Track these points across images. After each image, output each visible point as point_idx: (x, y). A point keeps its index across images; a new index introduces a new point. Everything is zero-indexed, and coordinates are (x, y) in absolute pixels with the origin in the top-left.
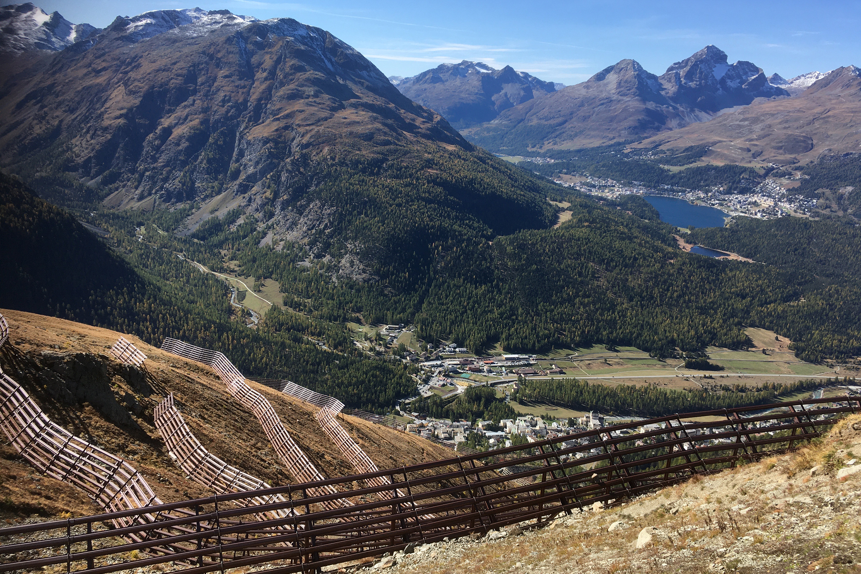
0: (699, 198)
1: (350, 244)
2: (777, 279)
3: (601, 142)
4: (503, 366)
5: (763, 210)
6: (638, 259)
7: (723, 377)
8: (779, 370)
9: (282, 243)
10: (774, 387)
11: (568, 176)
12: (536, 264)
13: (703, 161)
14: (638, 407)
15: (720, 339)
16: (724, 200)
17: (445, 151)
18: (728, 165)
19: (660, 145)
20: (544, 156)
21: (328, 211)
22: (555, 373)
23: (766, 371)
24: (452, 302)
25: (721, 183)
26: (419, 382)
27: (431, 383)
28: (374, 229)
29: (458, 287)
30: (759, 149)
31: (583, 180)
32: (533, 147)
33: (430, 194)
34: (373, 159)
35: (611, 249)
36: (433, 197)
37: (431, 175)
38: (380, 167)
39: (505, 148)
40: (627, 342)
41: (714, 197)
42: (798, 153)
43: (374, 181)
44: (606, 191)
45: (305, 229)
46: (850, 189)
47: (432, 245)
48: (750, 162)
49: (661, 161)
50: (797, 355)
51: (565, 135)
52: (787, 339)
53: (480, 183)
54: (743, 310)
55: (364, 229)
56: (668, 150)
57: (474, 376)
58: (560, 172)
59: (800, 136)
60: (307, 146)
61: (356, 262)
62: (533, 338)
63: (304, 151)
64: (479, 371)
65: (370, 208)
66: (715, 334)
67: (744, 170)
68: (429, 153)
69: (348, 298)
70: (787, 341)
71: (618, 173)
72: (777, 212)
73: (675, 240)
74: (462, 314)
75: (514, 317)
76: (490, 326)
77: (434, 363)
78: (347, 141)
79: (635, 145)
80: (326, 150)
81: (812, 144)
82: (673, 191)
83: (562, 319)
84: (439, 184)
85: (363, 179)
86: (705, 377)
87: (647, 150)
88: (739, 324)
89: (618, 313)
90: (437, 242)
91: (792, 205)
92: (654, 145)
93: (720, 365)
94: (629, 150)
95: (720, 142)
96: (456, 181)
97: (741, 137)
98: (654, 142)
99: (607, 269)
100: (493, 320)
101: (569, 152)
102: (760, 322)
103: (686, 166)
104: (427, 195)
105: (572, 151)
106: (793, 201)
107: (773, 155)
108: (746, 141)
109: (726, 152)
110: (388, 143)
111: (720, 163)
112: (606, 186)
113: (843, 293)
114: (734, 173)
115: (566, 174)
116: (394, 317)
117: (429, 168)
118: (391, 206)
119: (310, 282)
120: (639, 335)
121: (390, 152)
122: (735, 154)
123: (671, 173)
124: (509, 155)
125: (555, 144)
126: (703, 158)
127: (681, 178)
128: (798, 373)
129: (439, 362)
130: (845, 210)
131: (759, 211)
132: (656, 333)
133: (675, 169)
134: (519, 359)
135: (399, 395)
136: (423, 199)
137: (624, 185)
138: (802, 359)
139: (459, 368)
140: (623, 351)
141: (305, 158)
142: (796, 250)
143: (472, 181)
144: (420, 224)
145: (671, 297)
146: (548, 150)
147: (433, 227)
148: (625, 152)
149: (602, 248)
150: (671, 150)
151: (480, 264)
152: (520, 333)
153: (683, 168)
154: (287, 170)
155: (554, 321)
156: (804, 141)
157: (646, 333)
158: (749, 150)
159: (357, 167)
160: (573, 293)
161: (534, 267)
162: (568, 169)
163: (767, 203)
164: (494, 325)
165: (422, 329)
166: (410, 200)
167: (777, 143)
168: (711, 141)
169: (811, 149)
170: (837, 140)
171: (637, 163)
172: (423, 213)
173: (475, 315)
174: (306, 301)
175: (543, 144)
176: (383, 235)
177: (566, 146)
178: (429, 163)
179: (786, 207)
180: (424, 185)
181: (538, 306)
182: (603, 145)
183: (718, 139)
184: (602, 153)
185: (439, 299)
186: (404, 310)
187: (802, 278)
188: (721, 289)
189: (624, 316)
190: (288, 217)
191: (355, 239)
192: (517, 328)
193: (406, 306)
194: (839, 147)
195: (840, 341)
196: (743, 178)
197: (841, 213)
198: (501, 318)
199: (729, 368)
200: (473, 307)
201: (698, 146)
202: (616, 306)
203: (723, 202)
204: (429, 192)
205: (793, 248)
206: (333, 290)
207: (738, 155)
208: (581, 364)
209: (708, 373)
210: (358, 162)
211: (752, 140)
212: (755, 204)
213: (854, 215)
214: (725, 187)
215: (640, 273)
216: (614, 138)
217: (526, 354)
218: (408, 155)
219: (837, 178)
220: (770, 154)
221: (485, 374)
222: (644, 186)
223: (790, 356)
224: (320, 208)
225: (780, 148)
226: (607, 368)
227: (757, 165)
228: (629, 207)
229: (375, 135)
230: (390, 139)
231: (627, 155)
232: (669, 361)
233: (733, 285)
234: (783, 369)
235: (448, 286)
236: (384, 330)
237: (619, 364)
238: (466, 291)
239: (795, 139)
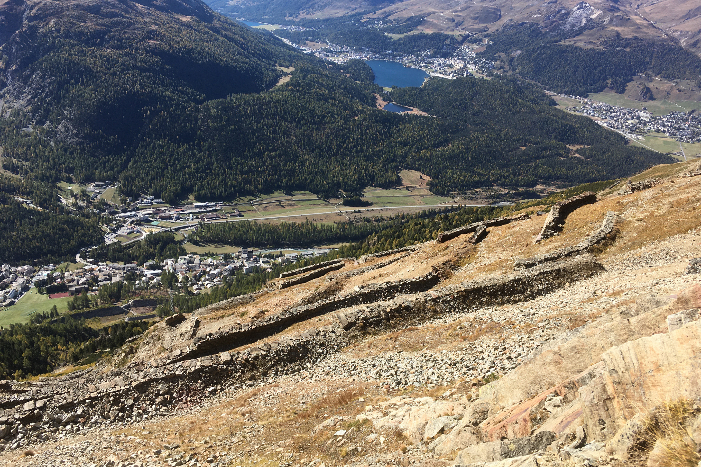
0: (412, 62)
1: (67, 110)
2: (436, 129)
3: (345, 12)
4: (191, 213)
5: (455, 71)
6: (326, 116)
7: (368, 210)
8: (414, 202)
9: (9, 110)
10: (403, 217)
11: (313, 43)
12: (234, 124)
13: (418, 30)
14: (289, 240)
15: (377, 180)
16: (430, 63)
17: (178, 21)
18: (435, 33)
19: (389, 15)
20: (297, 24)
21: (49, 80)
22: (235, 216)
23: (403, 204)
24: (156, 160)
25: (429, 49)
26: (109, 231)
27: (119, 232)
28: (87, 96)
29: (162, 147)
30: (460, 19)
31: (324, 46)
32: (290, 16)
33: (146, 63)
34: (96, 31)
35: (304, 108)
36: (150, 65)
37: (150, 46)
38: (102, 39)
39: (267, 17)
40: (302, 187)
41: (423, 60)
42: (489, 22)
43: (94, 52)
44: (340, 56)
45: (29, 97)
46: (519, 52)
47: (141, 110)
48: (453, 30)
49: (386, 30)
50: (431, 190)
51: (316, 5)
52: (429, 177)
53: (199, 53)
54: (401, 156)
55: (79, 96)
56: (394, 20)
57: (163, 223)
58: (307, 39)
59: (492, 8)
60: (36, 17)
61: (71, 127)
62: (222, 188)
63: (31, 24)
64: (169, 218)
65: (86, 77)
66: (374, 176)
67: (448, 37)
68: (157, 24)
69: (62, 160)
70: (427, 179)
71: (351, 41)
72: (464, 72)
73: (375, 98)
74: (163, 171)
75: (208, 171)
76: (186, 179)
77: (129, 214)
78: (73, 13)
79: (371, 16)
80: (51, 23)
81: (500, 15)
82: (393, 56)
83: (250, 170)
84: (156, 54)
85: (83, 50)
86: (355, 212)
87: (379, 19)
88: (396, 167)
89: (299, 163)
90: (145, 108)
91: (477, 67)
92: (385, 15)
93: (370, 201)
94: (366, 20)
95: (434, 13)
96: (173, 51)
97: (449, 9)
98: (385, 12)
99: (297, 127)
100: (189, 174)
101: (318, 21)
102: (412, 165)
103: (405, 34)
104: (143, 64)
105: (321, 21)
106: (478, 63)
107: (471, 24)
108: (452, 12)
109: (436, 22)
110: (115, 15)
111: (429, 31)
112: (341, 52)
113: (481, 139)
114: (440, 40)
115: (311, 41)
116: (102, 174)
117: (150, 39)
118: (105, 74)
119: (29, 147)
120: (312, 180)
121: (115, 24)
122: (442, 23)
123: (393, 40)
124: (270, 23)
125: (308, 14)
126: (419, 27)
127: (400, 45)
128: (427, 204)
129: (133, 213)
130: (514, 70)
131: (452, 72)
132: (327, 178)
133: (396, 37)
134: (206, 206)
135: (82, 244)
136: (138, 68)
137: (356, 51)
138: (434, 193)
139: (151, 217)
140: (297, 194)
141: (33, 30)
142: (460, 104)
143: (190, 51)
144: (131, 91)
145: (346, 148)
146: (302, 19)
147: (143, 94)
148: (363, 21)
149: (296, 108)
150: (397, 20)
151: (185, 126)
152: (211, 184)
153: (402, 36)
154: (17, 43)
155: (242, 173)
156: (494, 13)
157: (318, 179)
158: (454, 20)
159: (81, 38)
160: (263, 148)
161: (233, 127)
162: (313, 37)
163: (458, 64)
164: (190, 179)
165: (124, 185)
166: (125, 69)
167: (476, 14)
168: (427, 12)
169: (499, 19)
170: (517, 12)
171: (367, 32)
172: (136, 81)
173: (174, 172)
174: (24, 163)
175: (299, 14)
176: (93, 102)
177: (318, 15)
178: (152, 35)
179: (472, 68)
180: (142, 55)
181: (231, 160)
182: (347, 15)
183: (433, 10)
184: (344, 22)
185: (145, 157)
186: (112, 168)
187: (456, 127)
188: (389, 139)
189: (303, 165)
190: (16, 86)
191: (71, 105)
192: (209, 180)
193: (113, 165)
194: (517, 17)
195: (465, 177)
196: (446, 44)
197: (510, 73)
198: (196, 172)
199: (376, 203)
200: (174, 163)
201: (417, 17)
202: (298, 157)
203: (428, 65)
204: (145, 62)
205: (458, 103)
206: (49, 152)
207: (445, 24)
208: (259, 207)
209: (357, 209)
210: (81, 33)
211: (457, 12)
212: (451, 66)
213: (519, 74)
214: (432, 52)
215: (325, 128)
216: (356, 8)
217: (213, 202)
218: (132, 27)
219: (512, 43)
220: (469, 23)
221: (173, 221)
222: (371, 51)
223: (425, 191)
224: (41, 77)
225: (476, 18)
226: (280, 209)
227: (457, 33)
228: (349, 70)
229: (102, 8)
230: (117, 11)
231: (363, 24)
232: (332, 201)
233: (400, 135)
234: (417, 201)
235: (154, 146)
236: (91, 187)
237: (291, 205)
238: (168, 150)
239: (488, 11)
